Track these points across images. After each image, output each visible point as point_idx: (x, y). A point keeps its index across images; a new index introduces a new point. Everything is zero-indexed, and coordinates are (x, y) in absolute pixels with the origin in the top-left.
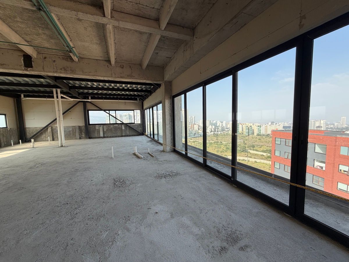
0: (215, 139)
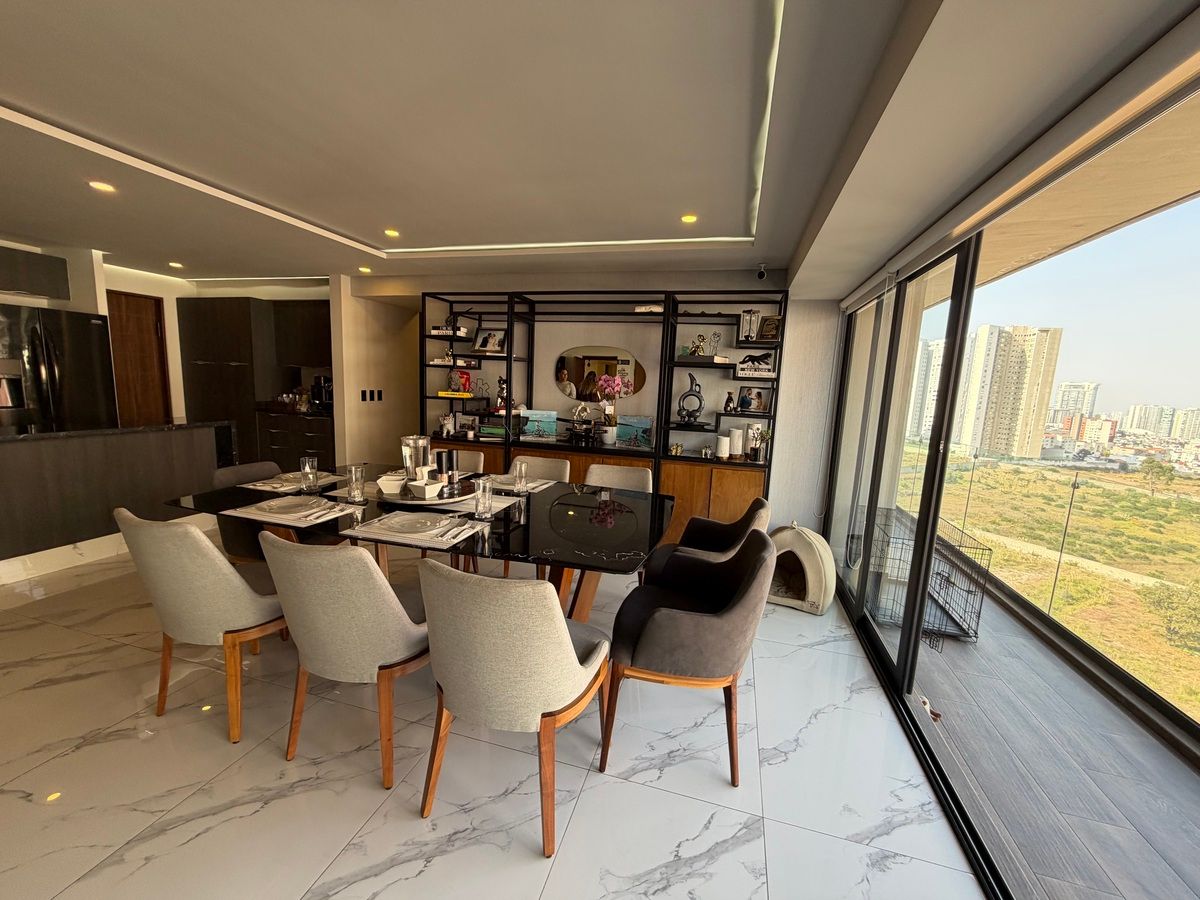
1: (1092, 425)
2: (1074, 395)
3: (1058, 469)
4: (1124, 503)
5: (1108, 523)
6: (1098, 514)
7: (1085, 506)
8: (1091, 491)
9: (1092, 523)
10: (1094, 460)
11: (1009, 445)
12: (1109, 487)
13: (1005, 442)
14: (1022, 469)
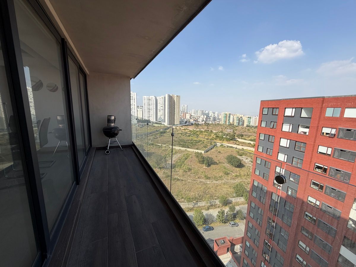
0: (206, 128)
1: (187, 115)
2: (184, 108)
3: (183, 126)
4: (192, 133)
5: (191, 138)
6: (189, 136)
7: (187, 134)
8: (188, 130)
9: (189, 138)
10: (188, 123)
11: (174, 122)
12: (190, 129)
13: (173, 121)
14: (177, 127)
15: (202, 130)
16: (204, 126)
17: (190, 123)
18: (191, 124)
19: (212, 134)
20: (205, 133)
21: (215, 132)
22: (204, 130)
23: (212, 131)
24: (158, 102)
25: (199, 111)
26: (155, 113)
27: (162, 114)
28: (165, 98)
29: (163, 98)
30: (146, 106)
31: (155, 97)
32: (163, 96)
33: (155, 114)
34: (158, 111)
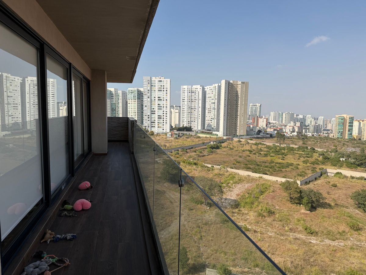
0: (301, 143)
1: (260, 120)
2: (254, 109)
3: (252, 139)
4: (273, 150)
5: (269, 158)
6: (266, 155)
7: (262, 153)
8: (263, 146)
9: (265, 159)
10: (262, 134)
11: (236, 130)
12: (268, 144)
13: (234, 129)
14: (241, 140)
15: (291, 146)
16: (296, 140)
17: (268, 134)
18: (269, 136)
19: (315, 154)
20: (299, 152)
21: (319, 150)
22: (297, 146)
23: (314, 149)
24: (207, 96)
25: (284, 114)
26: (200, 115)
27: (213, 117)
28: (219, 87)
29: (217, 88)
30: (186, 103)
31: (201, 87)
32: (217, 85)
33: (200, 117)
34: (207, 111)
